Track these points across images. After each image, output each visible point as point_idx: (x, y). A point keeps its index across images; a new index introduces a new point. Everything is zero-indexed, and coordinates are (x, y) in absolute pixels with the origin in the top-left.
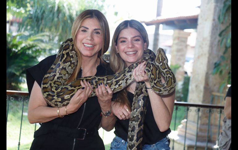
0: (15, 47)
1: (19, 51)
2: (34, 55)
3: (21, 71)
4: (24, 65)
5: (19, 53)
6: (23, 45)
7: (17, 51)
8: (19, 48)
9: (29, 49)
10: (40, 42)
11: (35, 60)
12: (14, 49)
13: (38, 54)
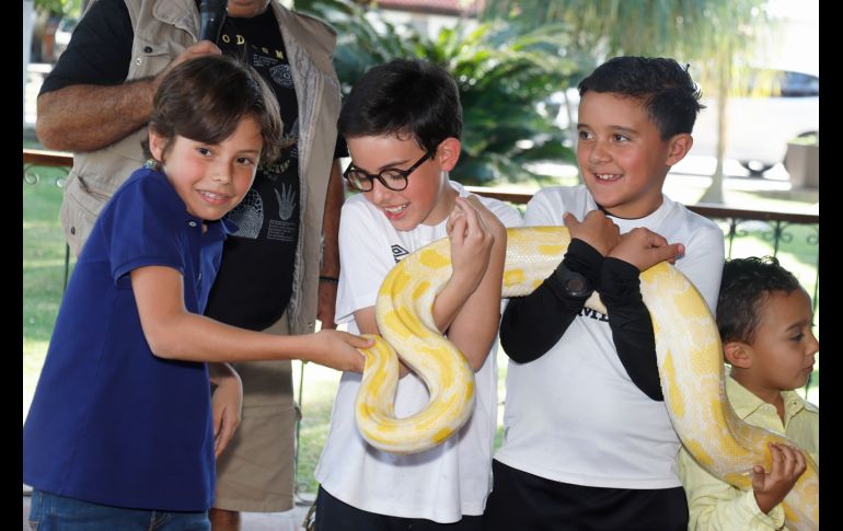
0: (467, 70)
1: (479, 81)
2: (524, 94)
3: (483, 144)
4: (491, 124)
5: (480, 87)
6: (492, 64)
7: (472, 82)
8: (480, 74)
9: (509, 74)
10: (542, 53)
11: (526, 108)
12: (463, 78)
13: (535, 90)
